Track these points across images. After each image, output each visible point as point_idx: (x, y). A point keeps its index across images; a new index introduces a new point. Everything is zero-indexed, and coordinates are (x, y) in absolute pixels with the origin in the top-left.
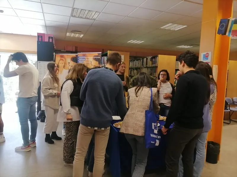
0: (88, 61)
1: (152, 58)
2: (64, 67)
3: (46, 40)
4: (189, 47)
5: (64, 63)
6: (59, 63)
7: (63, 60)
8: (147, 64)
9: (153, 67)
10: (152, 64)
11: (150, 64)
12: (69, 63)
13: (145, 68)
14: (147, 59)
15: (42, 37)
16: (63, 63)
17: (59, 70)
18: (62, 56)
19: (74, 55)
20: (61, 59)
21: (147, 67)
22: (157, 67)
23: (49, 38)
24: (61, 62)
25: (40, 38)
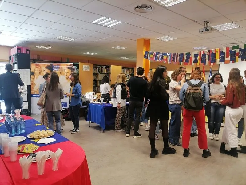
0: (62, 69)
1: (106, 67)
2: (40, 73)
3: (24, 52)
4: (127, 58)
5: (40, 70)
6: (34, 70)
7: (38, 68)
8: (102, 71)
9: (107, 73)
10: (106, 71)
11: (104, 71)
12: (44, 70)
13: (101, 74)
14: (102, 68)
15: (20, 49)
16: (38, 71)
17: (35, 76)
18: (37, 65)
19: (48, 64)
20: (36, 68)
21: (102, 73)
22: (111, 73)
23: (27, 50)
24: (36, 69)
25: (19, 50)
